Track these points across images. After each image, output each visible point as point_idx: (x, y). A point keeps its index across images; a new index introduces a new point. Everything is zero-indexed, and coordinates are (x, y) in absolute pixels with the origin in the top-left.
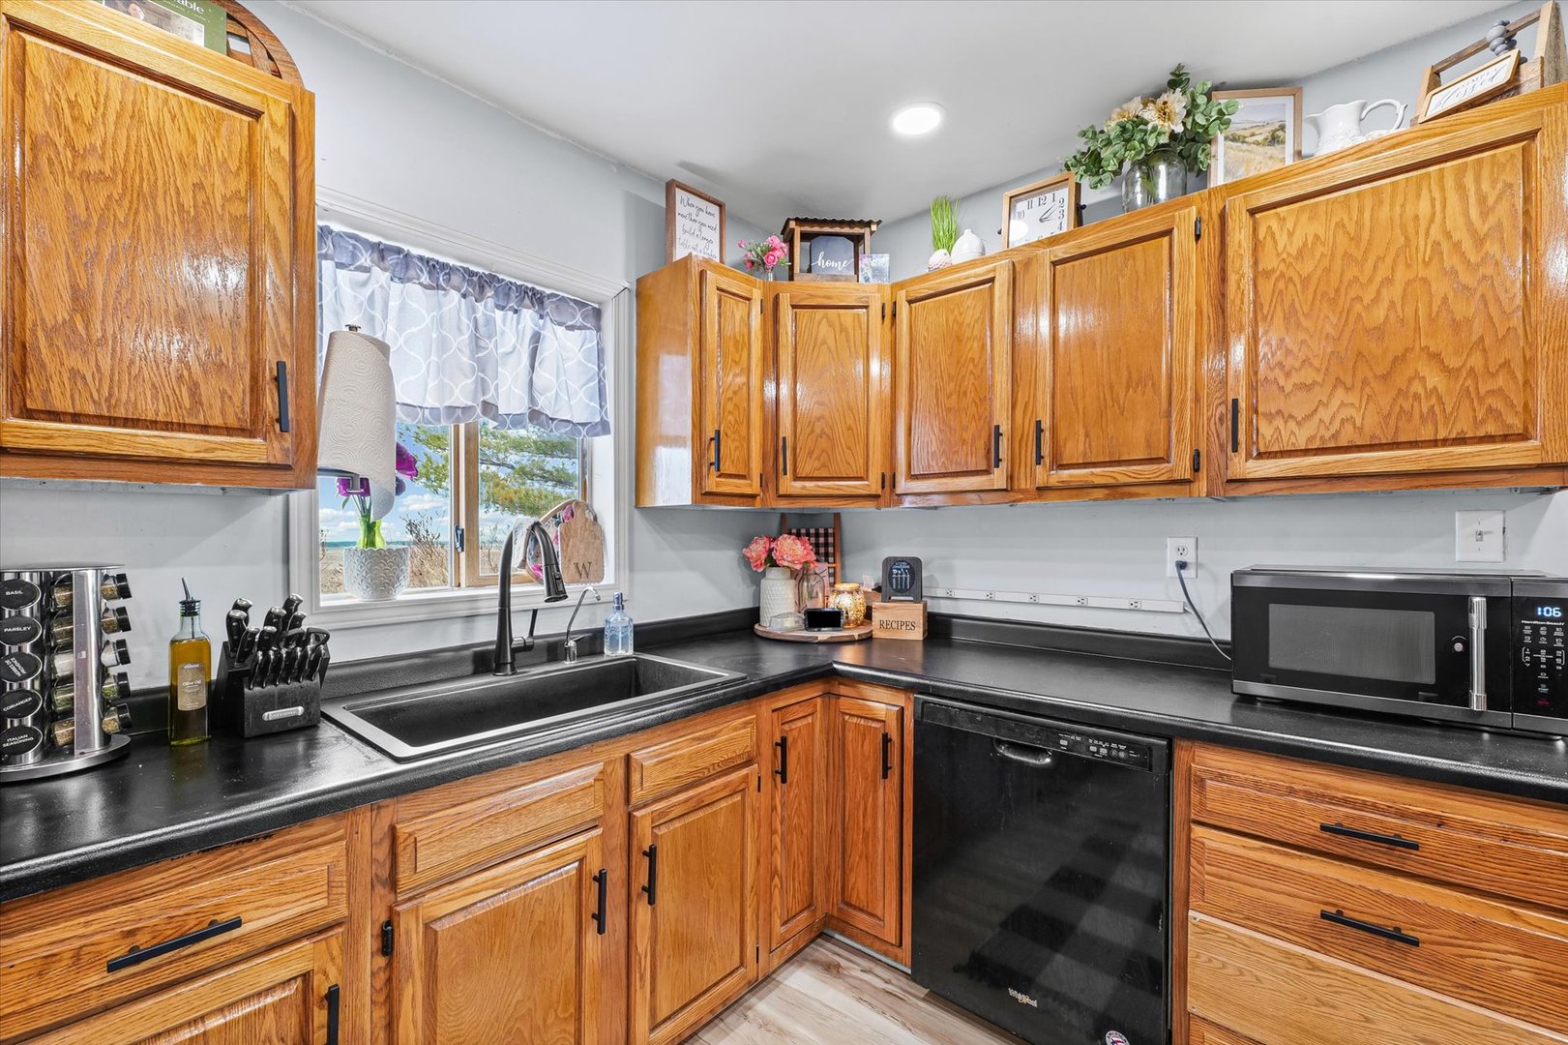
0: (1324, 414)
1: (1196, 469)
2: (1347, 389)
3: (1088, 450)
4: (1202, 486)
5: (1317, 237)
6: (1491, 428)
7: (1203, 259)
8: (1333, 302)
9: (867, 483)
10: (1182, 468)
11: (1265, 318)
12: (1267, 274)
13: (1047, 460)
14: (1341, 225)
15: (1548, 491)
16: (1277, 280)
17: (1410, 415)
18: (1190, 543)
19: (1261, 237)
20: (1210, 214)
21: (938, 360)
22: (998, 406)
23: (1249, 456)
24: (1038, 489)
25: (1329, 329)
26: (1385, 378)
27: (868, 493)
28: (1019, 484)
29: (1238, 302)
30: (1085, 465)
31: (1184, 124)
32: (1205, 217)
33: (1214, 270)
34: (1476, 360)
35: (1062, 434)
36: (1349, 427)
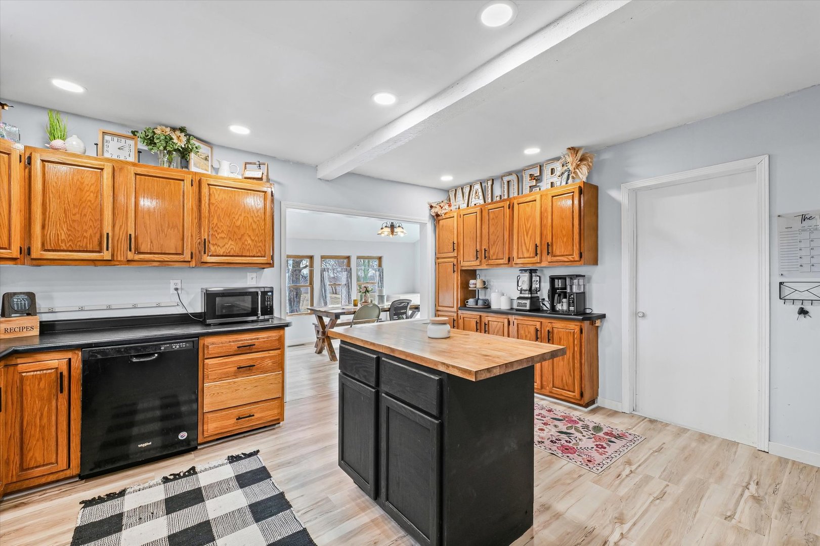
0: (227, 246)
1: (192, 258)
2: (232, 241)
3: (152, 248)
4: (193, 264)
5: (225, 198)
6: (259, 254)
7: (193, 193)
8: (229, 217)
9: (9, 251)
10: (188, 258)
11: (212, 216)
12: (213, 204)
13: (133, 250)
14: (230, 197)
15: (264, 268)
16: (215, 207)
17: (245, 249)
18: (179, 282)
19: (211, 193)
20: (195, 179)
21: (66, 196)
22: (106, 224)
23: (208, 255)
24: (128, 261)
25: (228, 224)
26: (240, 239)
27: (11, 257)
28: (117, 258)
29: (205, 210)
30: (150, 253)
31: (185, 145)
32: (194, 180)
33: (197, 197)
34: (257, 239)
35: (140, 240)
36: (232, 250)
